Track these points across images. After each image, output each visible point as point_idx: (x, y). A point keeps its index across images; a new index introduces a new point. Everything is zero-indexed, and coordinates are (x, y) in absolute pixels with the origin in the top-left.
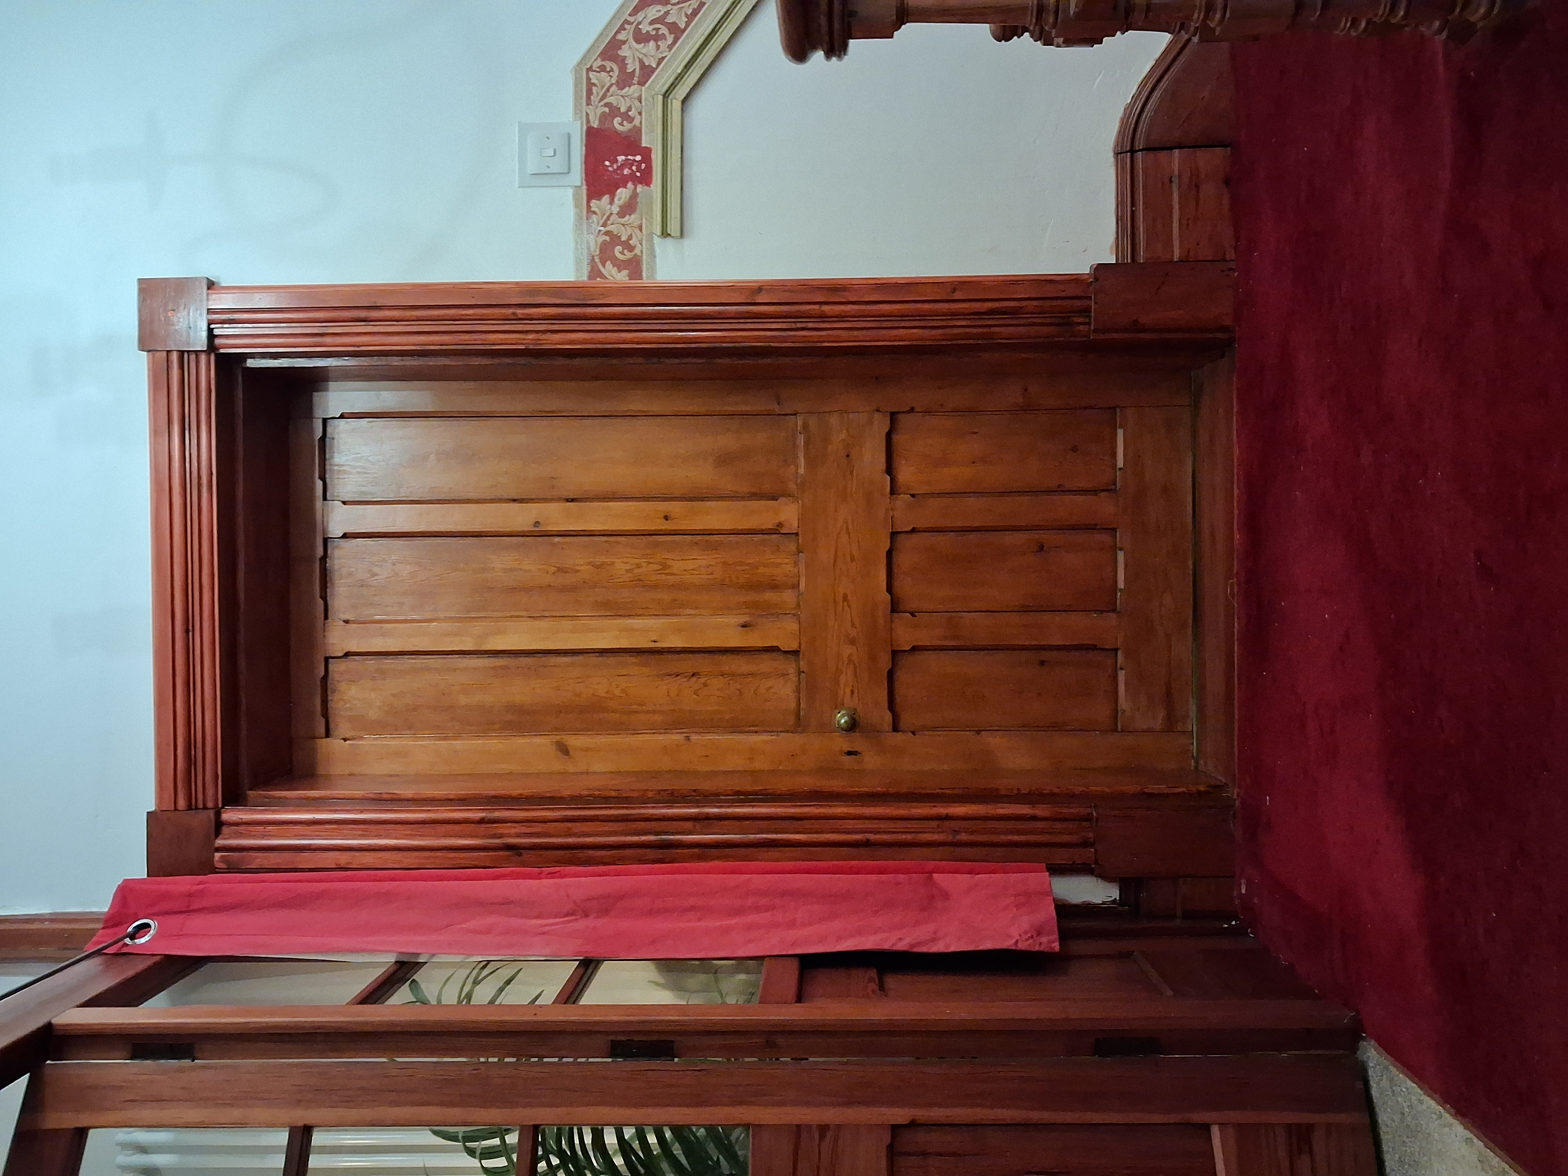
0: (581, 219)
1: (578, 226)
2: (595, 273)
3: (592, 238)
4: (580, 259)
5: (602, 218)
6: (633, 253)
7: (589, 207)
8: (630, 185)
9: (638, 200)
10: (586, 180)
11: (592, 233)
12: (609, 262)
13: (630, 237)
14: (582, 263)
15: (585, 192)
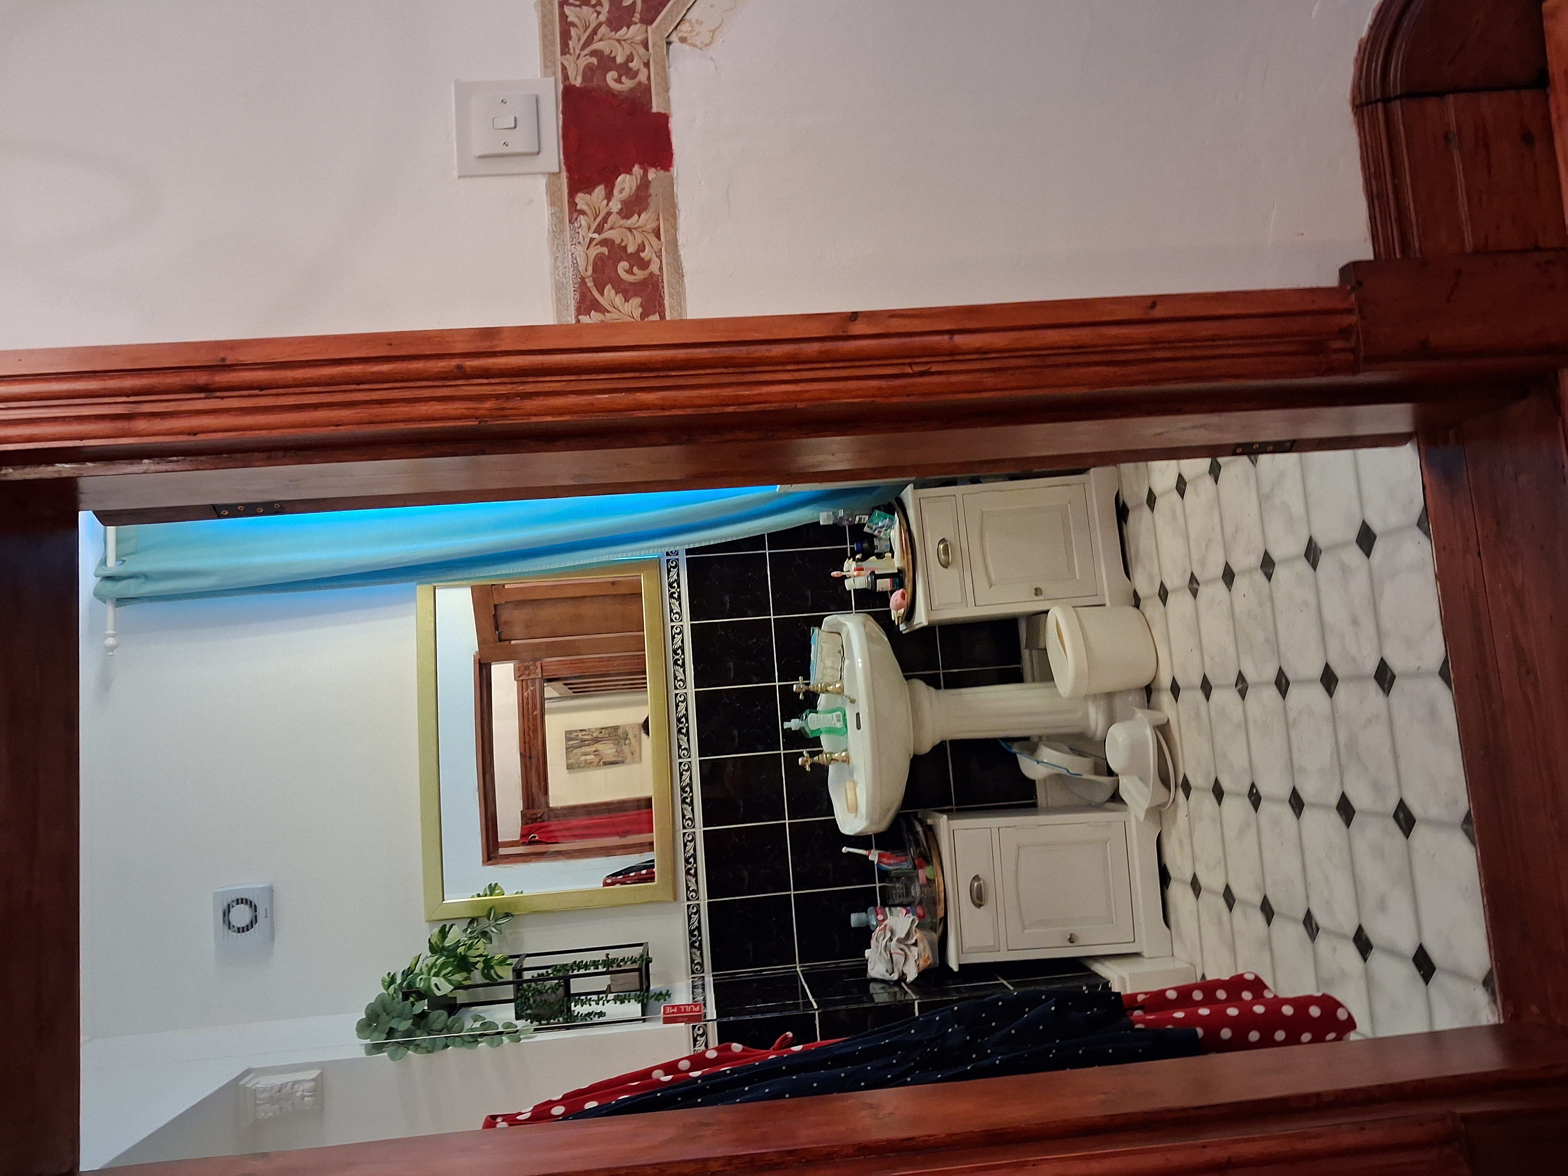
1: (556, 234)
2: (587, 305)
3: (580, 251)
4: (563, 284)
6: (647, 272)
7: (572, 204)
8: (637, 169)
9: (652, 191)
10: (566, 164)
11: (580, 243)
13: (641, 248)
14: (566, 288)
15: (565, 181)
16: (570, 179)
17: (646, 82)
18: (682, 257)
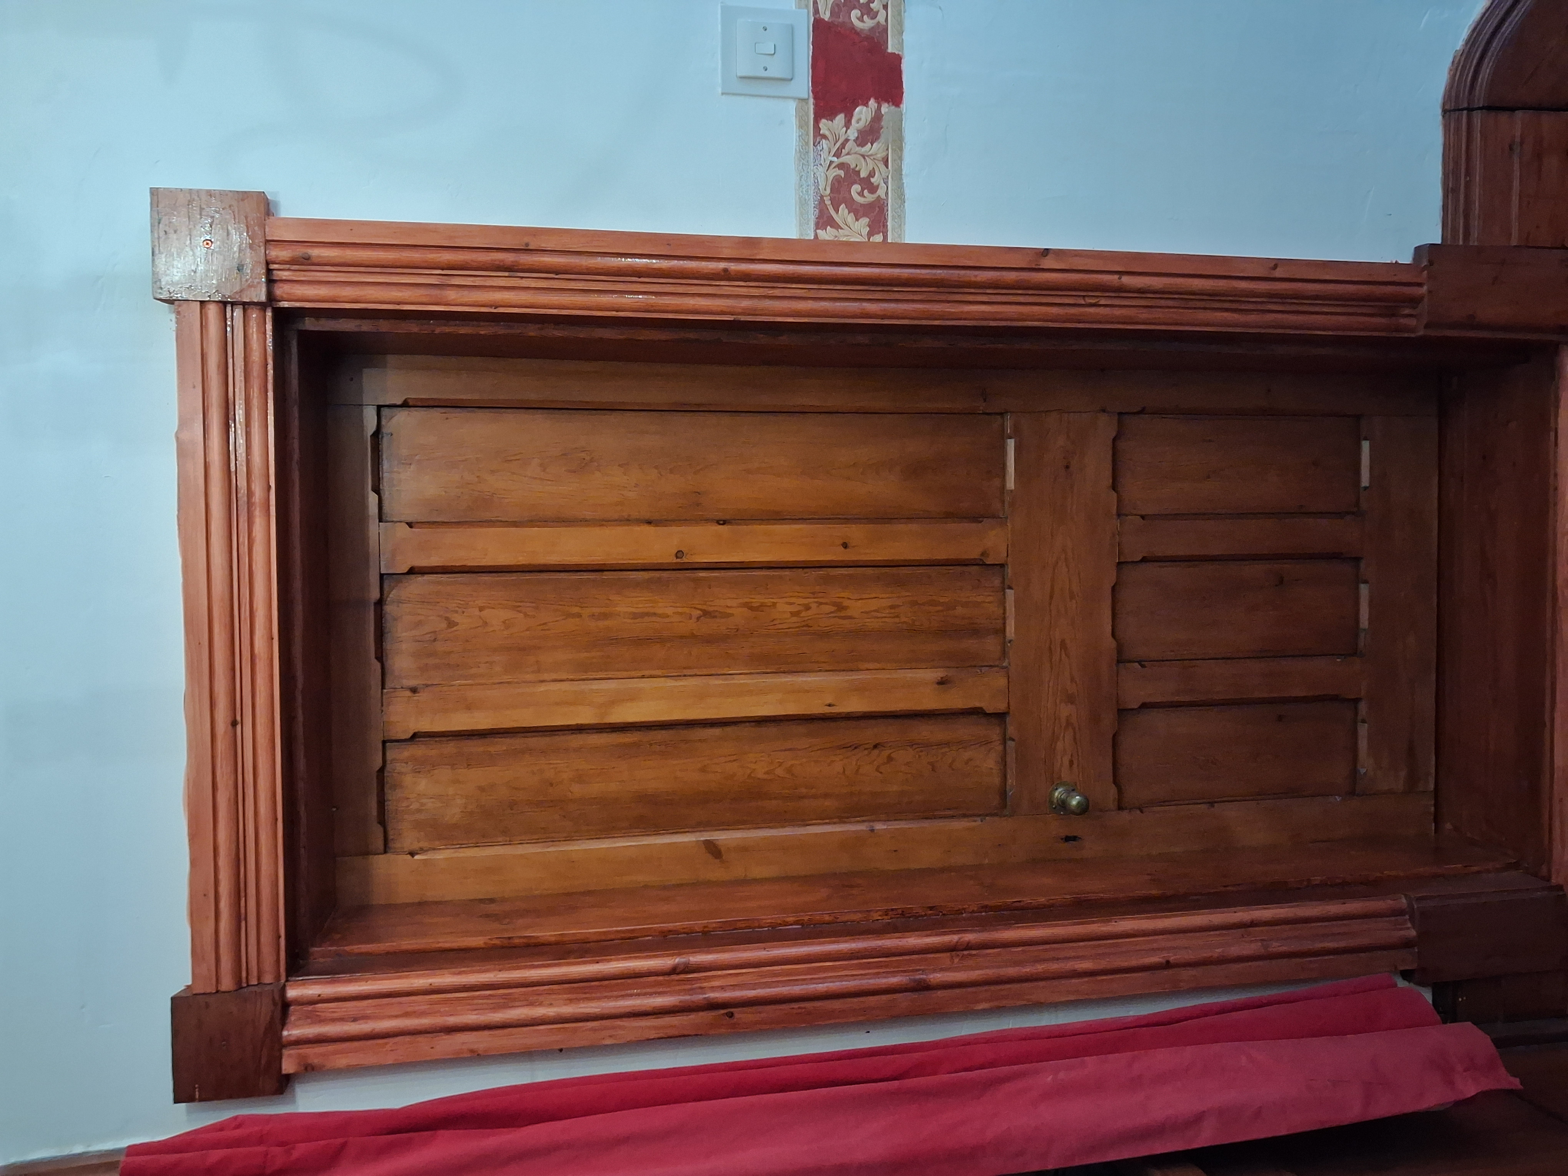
0: (807, 144)
1: (801, 155)
2: (824, 220)
3: (821, 172)
4: (805, 200)
5: (835, 145)
6: (875, 196)
7: (817, 128)
8: (872, 103)
9: (883, 123)
10: (813, 91)
11: (821, 164)
12: (843, 206)
13: (872, 174)
14: (808, 205)
15: (812, 107)
16: (816, 105)
17: (884, 23)
18: (905, 185)
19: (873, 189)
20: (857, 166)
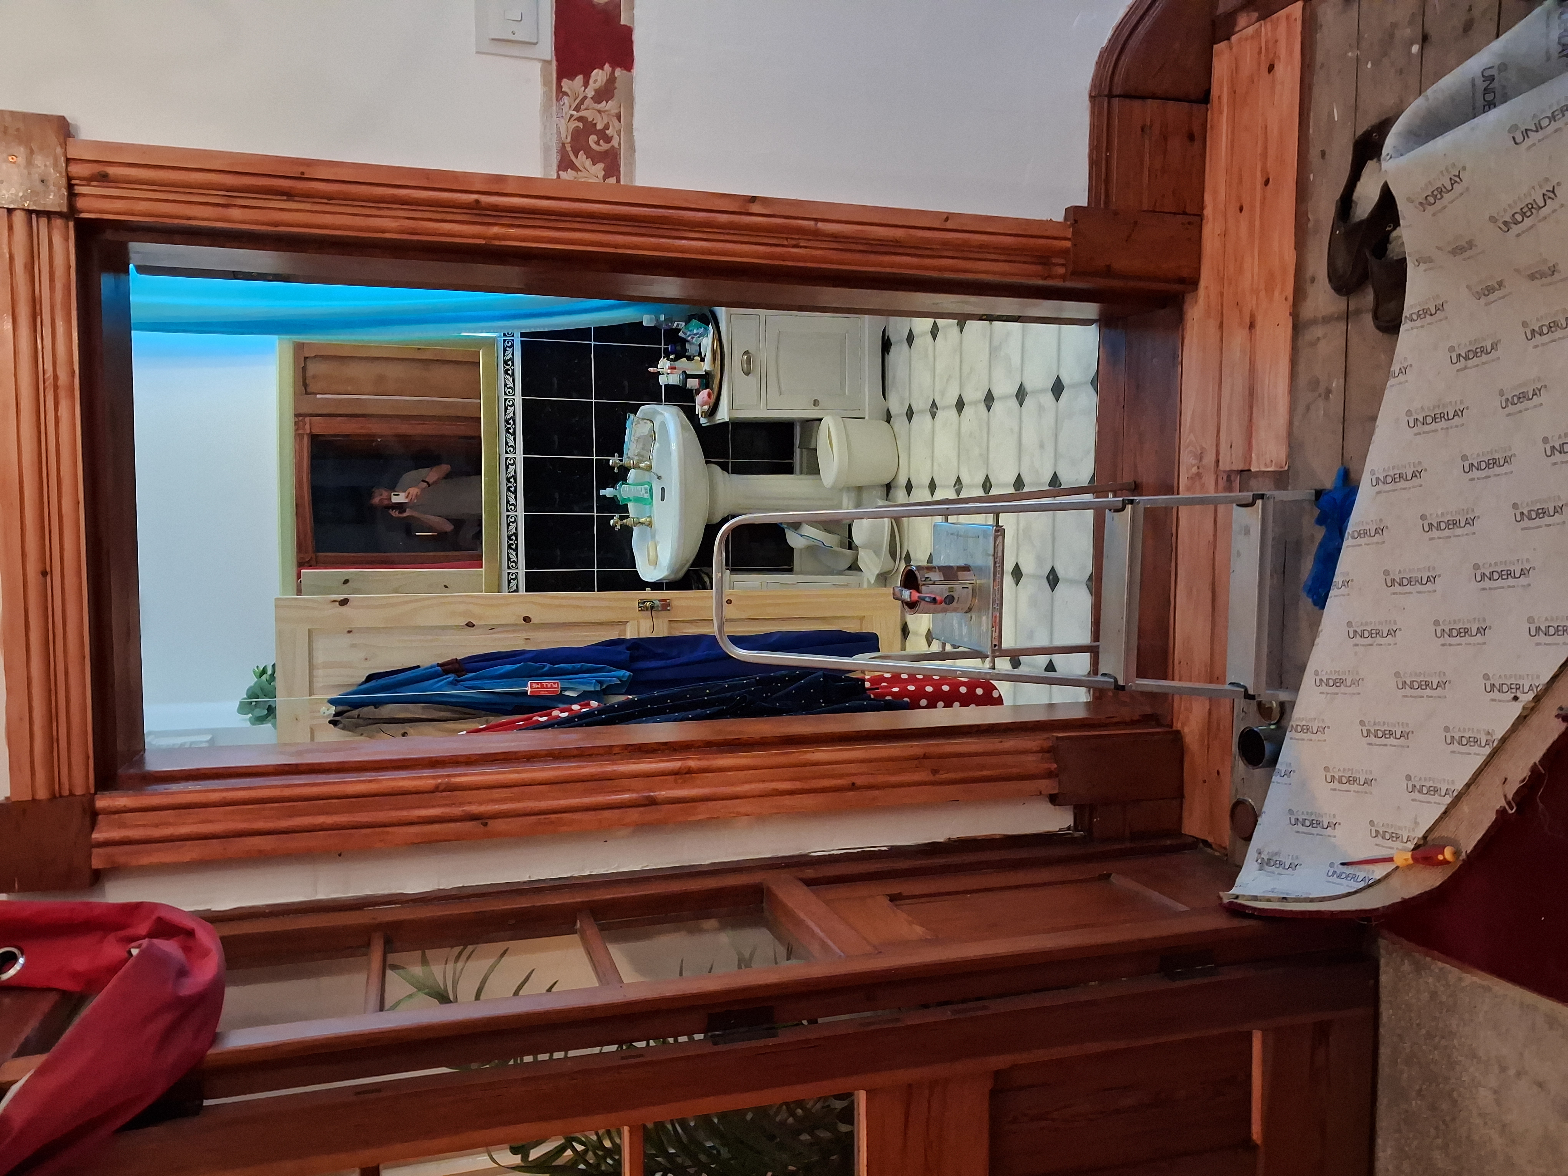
0: (551, 99)
1: (546, 108)
2: (565, 164)
3: (563, 123)
4: (549, 146)
5: (575, 101)
8: (607, 66)
9: (617, 85)
10: (556, 55)
11: (563, 117)
12: (582, 152)
13: (607, 127)
14: (551, 150)
15: (554, 68)
16: (559, 67)
17: (617, 0)
18: (635, 138)
19: (608, 139)
20: (593, 120)
